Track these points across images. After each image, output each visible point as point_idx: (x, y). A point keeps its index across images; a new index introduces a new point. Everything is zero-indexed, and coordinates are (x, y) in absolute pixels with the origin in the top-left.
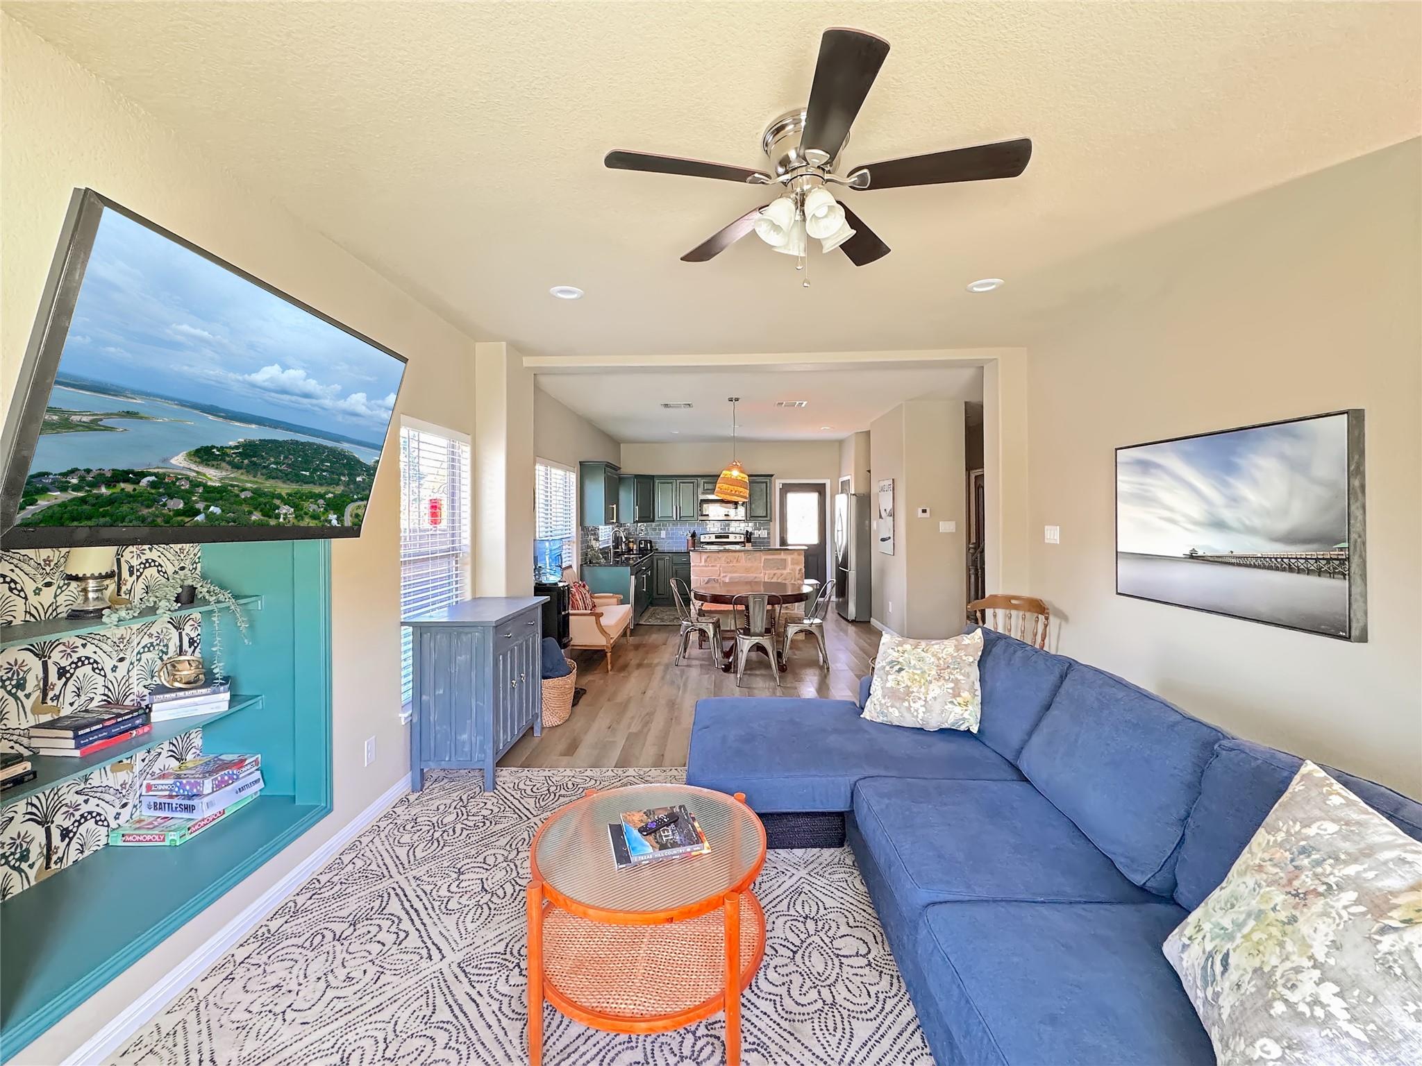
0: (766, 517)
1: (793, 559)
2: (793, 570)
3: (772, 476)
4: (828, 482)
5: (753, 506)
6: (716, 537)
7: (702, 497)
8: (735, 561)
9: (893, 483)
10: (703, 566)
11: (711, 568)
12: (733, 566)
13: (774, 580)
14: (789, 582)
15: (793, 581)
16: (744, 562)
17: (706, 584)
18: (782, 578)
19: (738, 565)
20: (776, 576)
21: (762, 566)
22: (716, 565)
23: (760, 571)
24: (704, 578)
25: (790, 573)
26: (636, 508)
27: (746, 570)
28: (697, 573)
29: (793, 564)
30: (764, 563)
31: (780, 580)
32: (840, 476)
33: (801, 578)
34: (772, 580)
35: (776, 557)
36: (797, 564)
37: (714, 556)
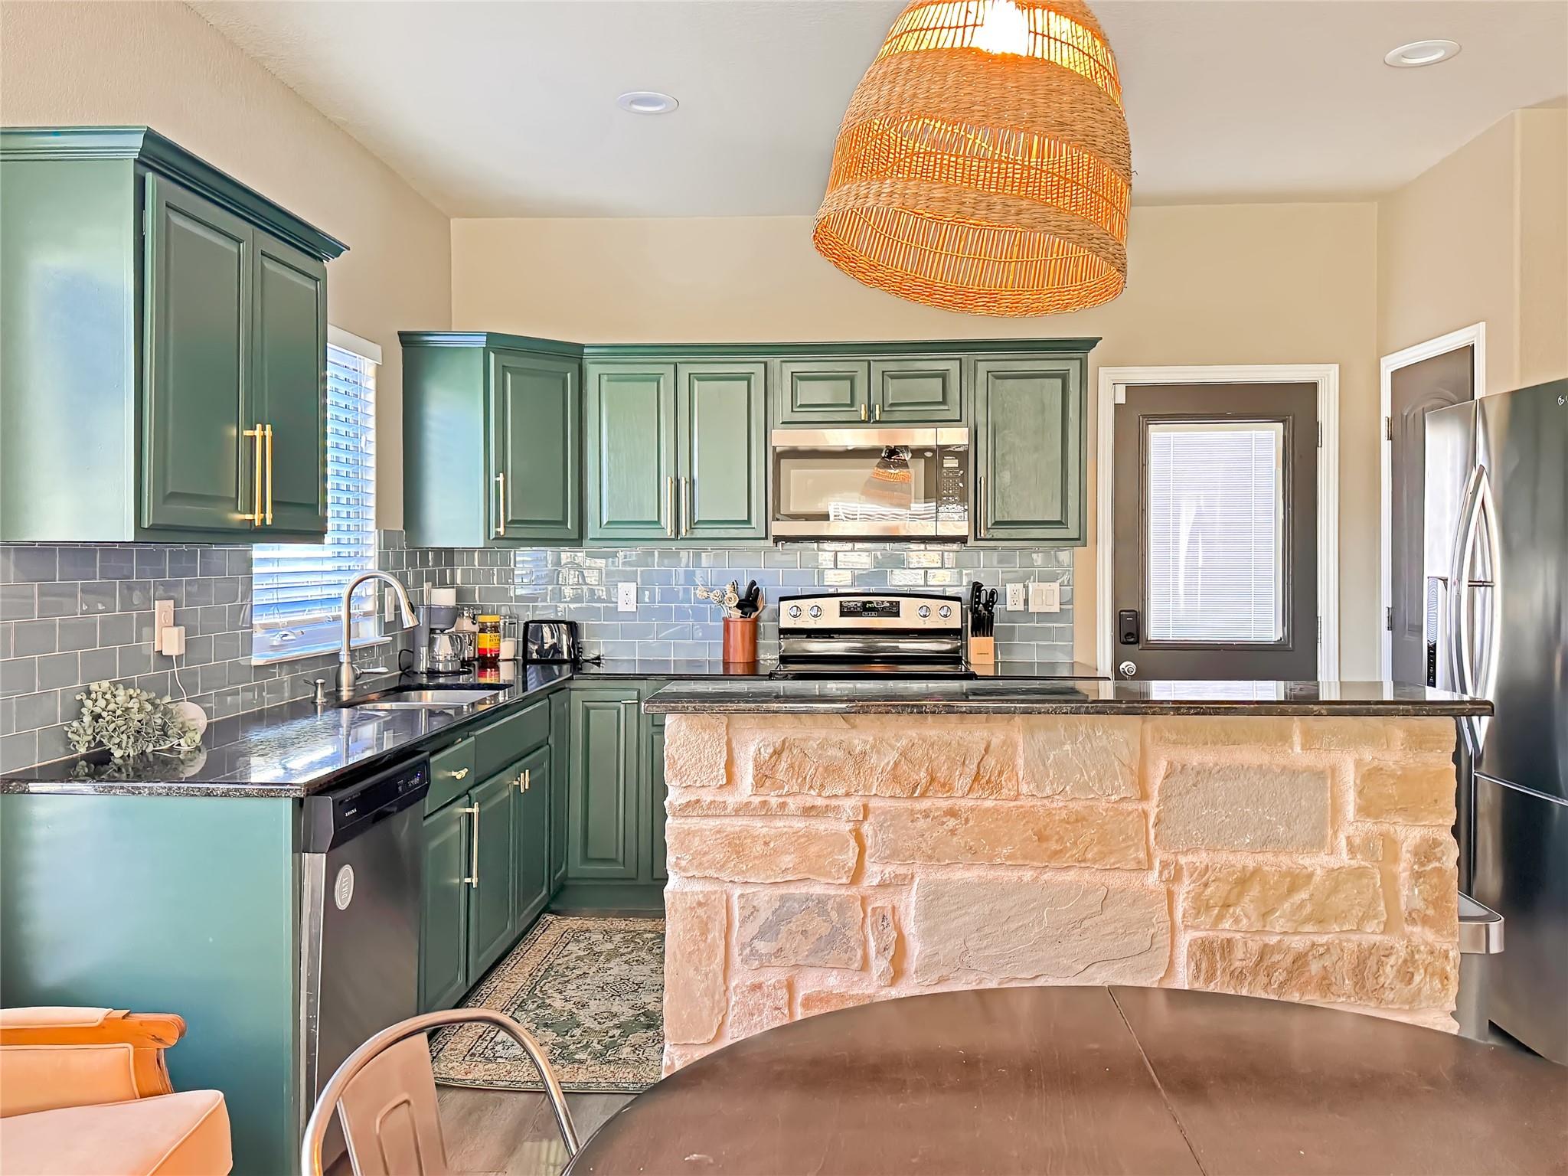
0: (1060, 523)
1: (1370, 776)
2: (1375, 849)
3: (1092, 343)
4: (1329, 377)
5: (1005, 477)
7: (783, 439)
8: (962, 783)
10: (744, 810)
11: (799, 824)
12: (952, 813)
13: (1237, 921)
14: (1355, 937)
15: (1371, 926)
16: (1024, 789)
17: (762, 946)
18: (1301, 905)
19: (989, 804)
20: (1255, 891)
21: (1152, 820)
22: (834, 802)
23: (1142, 855)
24: (749, 890)
25: (1359, 873)
26: (497, 483)
27: (1042, 838)
28: (705, 853)
29: (1366, 810)
30: (1165, 798)
31: (1279, 923)
32: (1383, 352)
33: (1431, 912)
34: (1227, 924)
35: (1249, 755)
36: (1411, 809)
37: (821, 746)
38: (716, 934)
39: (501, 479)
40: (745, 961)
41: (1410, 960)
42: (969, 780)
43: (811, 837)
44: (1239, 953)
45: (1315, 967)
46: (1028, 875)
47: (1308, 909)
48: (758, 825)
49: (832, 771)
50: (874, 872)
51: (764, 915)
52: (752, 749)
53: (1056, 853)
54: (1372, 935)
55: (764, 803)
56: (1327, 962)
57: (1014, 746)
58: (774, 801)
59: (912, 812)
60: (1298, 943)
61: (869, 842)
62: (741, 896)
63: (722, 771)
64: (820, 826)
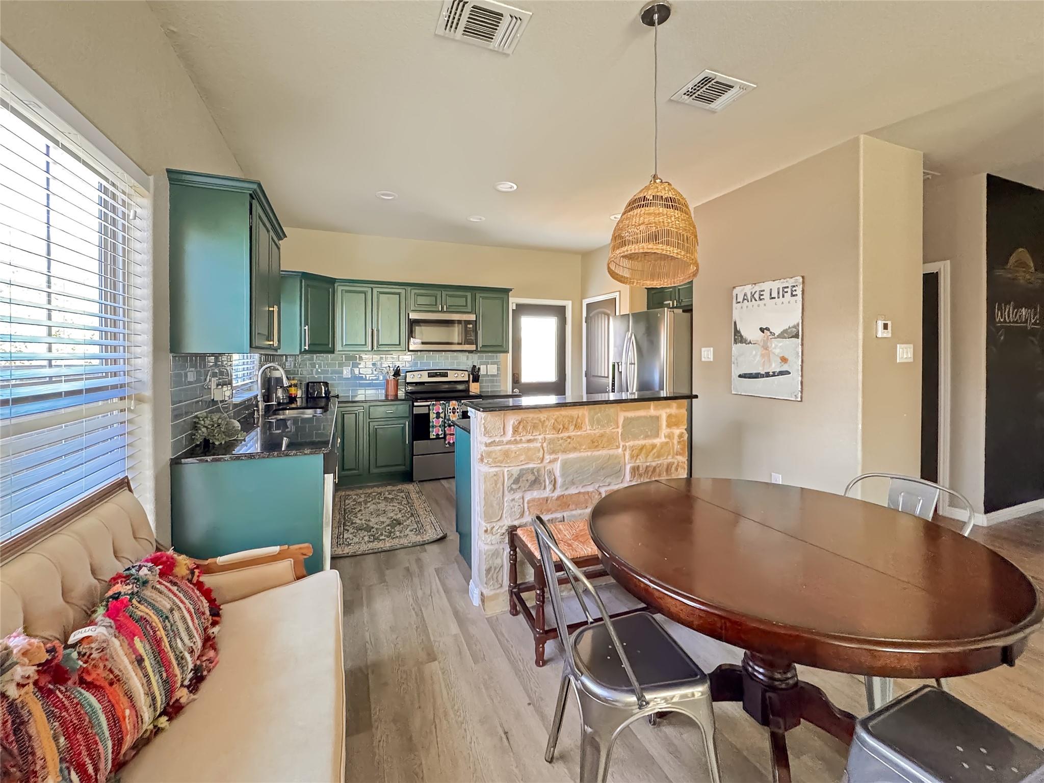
0: (502, 346)
1: (669, 416)
2: (670, 436)
3: (510, 290)
4: (569, 304)
6: (430, 376)
7: (413, 316)
8: (572, 428)
9: (803, 282)
10: (509, 442)
11: (525, 445)
12: (569, 437)
13: (640, 460)
14: (666, 460)
15: (670, 457)
16: (588, 428)
17: (514, 486)
18: (654, 454)
19: (579, 433)
20: (644, 451)
21: (620, 434)
22: (536, 437)
23: (617, 444)
24: (510, 469)
25: (667, 443)
26: (305, 330)
27: (593, 442)
28: (496, 458)
29: (669, 426)
30: (623, 427)
31: (650, 459)
32: (583, 297)
33: (681, 452)
34: (638, 461)
35: (641, 413)
36: (677, 424)
37: (532, 419)
38: (500, 485)
39: (307, 328)
40: (509, 492)
41: (678, 465)
42: (573, 427)
43: (529, 449)
44: (641, 469)
45: (658, 470)
46: (589, 454)
47: (656, 455)
48: (513, 447)
49: (535, 427)
50: (548, 458)
51: (515, 476)
52: (512, 423)
53: (597, 446)
54: (670, 460)
55: (515, 440)
56: (660, 468)
57: (585, 415)
58: (518, 438)
59: (558, 438)
60: (654, 464)
61: (545, 449)
62: (508, 471)
63: (502, 430)
64: (531, 445)
